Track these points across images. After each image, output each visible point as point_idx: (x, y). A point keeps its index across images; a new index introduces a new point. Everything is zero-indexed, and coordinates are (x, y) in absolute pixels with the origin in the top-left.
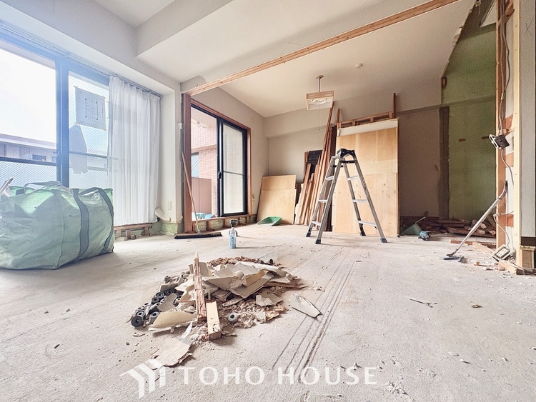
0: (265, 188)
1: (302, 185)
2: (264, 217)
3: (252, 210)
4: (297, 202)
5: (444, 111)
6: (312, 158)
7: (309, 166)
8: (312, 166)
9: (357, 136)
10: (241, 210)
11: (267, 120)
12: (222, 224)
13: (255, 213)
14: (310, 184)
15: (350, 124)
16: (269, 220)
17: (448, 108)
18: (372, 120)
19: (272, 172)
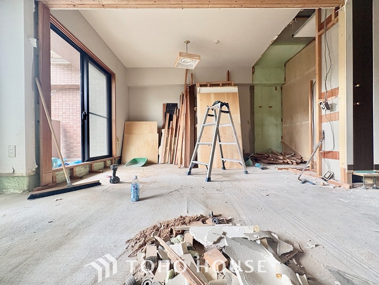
0: (127, 132)
1: (163, 131)
2: (129, 158)
3: (116, 152)
4: (159, 145)
5: (252, 88)
6: (170, 109)
7: (168, 115)
8: (170, 115)
9: (212, 95)
10: (105, 153)
11: (129, 71)
12: (87, 169)
13: (119, 156)
14: (170, 130)
15: (205, 86)
16: (135, 162)
17: (254, 86)
18: (221, 85)
19: (133, 119)
